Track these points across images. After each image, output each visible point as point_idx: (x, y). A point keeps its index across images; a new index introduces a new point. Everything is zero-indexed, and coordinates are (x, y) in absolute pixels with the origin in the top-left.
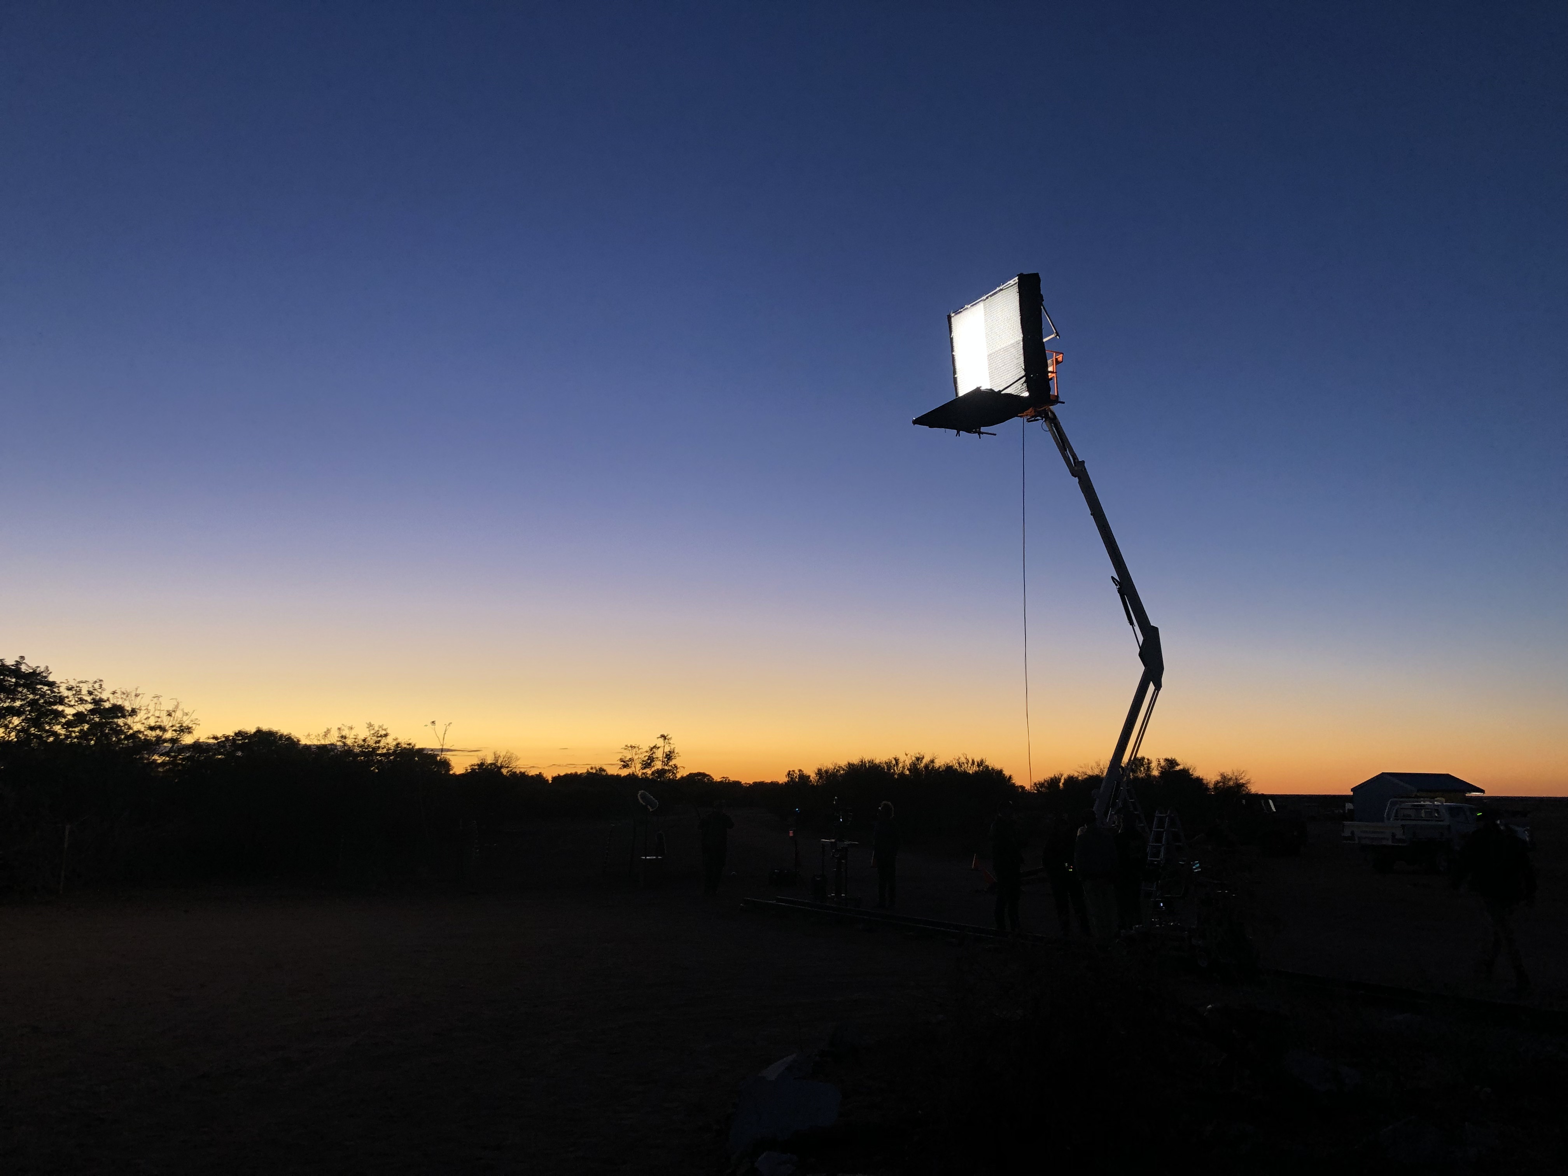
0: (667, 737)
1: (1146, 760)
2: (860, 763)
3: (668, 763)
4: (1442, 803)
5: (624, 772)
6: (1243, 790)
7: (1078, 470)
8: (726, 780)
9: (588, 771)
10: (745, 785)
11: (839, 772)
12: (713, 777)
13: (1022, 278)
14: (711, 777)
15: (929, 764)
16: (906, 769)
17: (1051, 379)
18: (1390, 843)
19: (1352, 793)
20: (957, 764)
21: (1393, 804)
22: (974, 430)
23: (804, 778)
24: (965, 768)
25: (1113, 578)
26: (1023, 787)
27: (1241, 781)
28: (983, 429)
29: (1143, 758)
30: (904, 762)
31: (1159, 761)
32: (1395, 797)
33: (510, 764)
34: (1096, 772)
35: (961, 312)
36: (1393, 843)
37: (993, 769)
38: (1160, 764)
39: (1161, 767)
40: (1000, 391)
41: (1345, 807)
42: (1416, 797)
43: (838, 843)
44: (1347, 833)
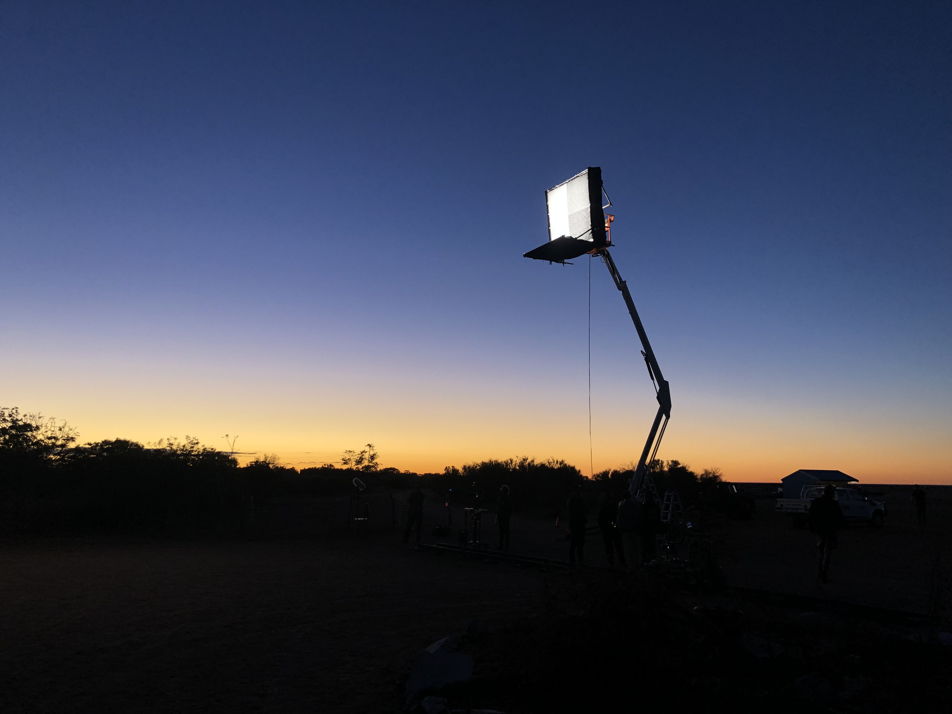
0: (371, 446)
1: (660, 461)
2: (489, 462)
3: (372, 462)
5: (345, 467)
6: (718, 480)
7: (622, 286)
8: (408, 472)
9: (322, 466)
10: (419, 475)
11: (477, 467)
12: (400, 471)
13: (590, 169)
14: (398, 470)
15: (531, 463)
16: (517, 465)
17: (607, 231)
18: (803, 511)
19: (782, 482)
20: (548, 463)
21: (806, 488)
22: (560, 261)
23: (455, 471)
24: (552, 465)
25: (642, 351)
26: (587, 477)
27: (716, 474)
28: (565, 261)
29: (659, 460)
30: (516, 461)
31: (668, 462)
32: (807, 484)
33: (274, 462)
34: (631, 468)
35: (553, 189)
37: (569, 466)
38: (669, 464)
39: (669, 466)
40: (576, 238)
41: (777, 490)
42: (819, 484)
43: (475, 510)
44: (778, 505)
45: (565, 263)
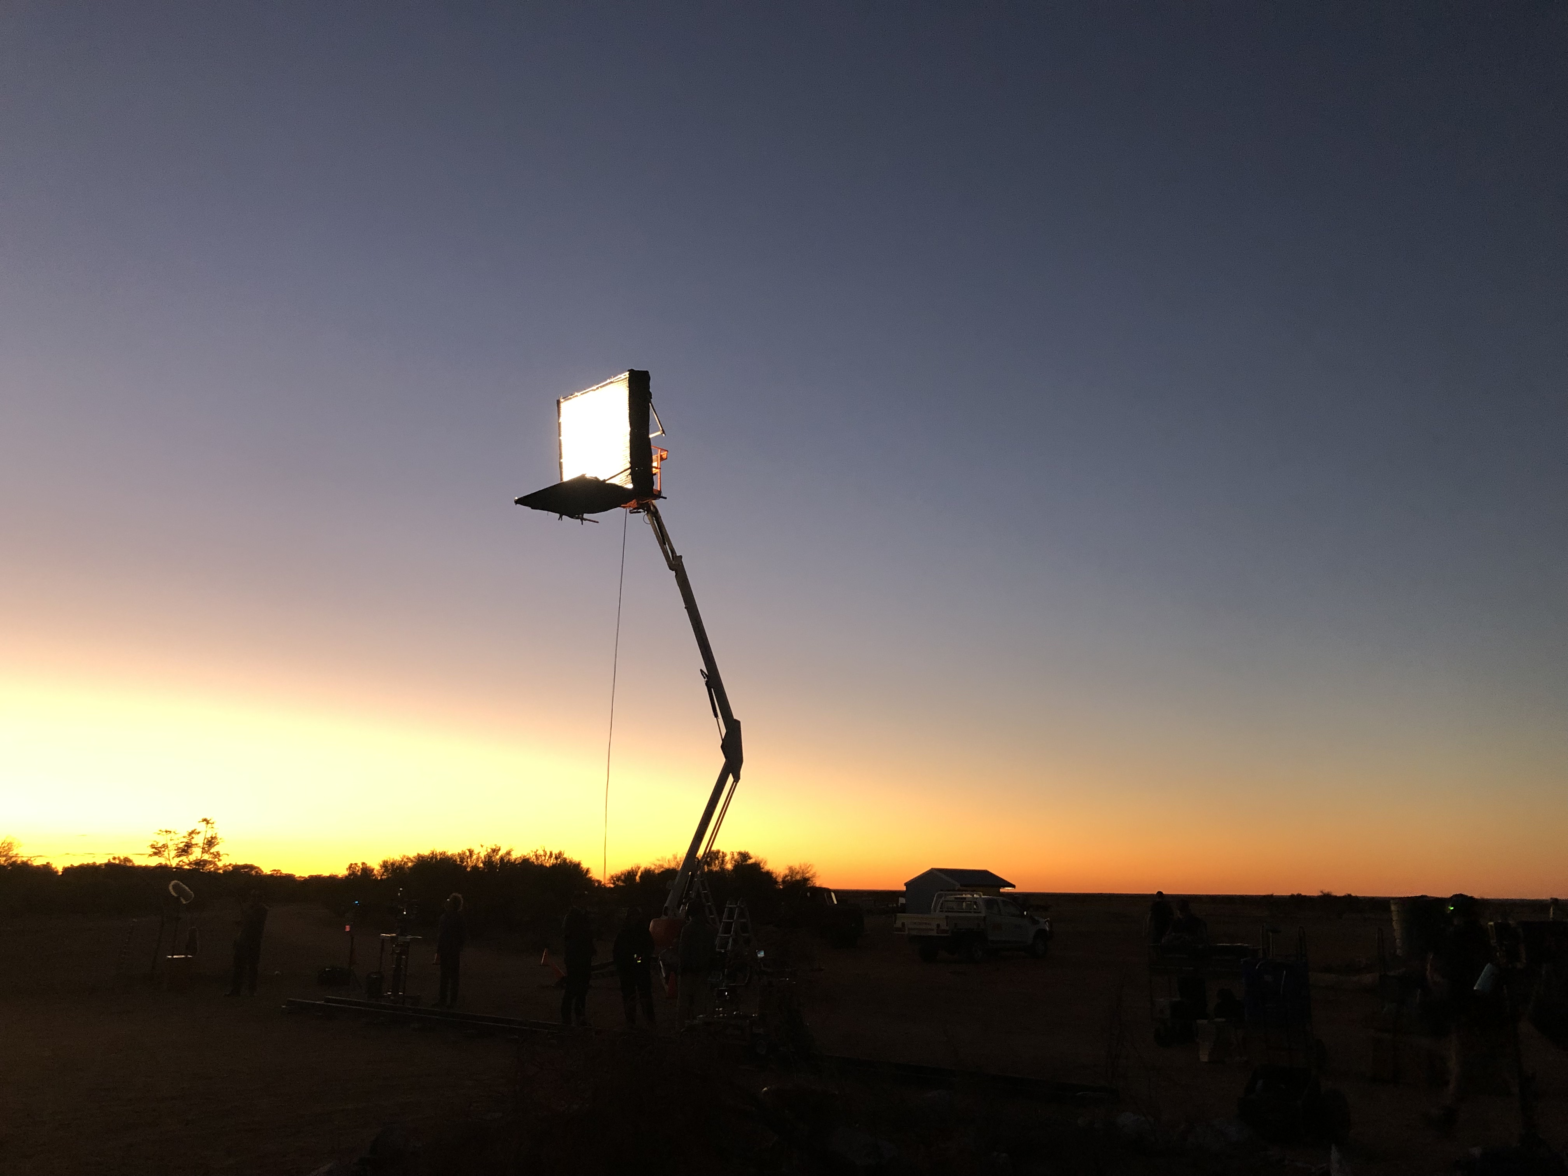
0: (210, 822)
1: (721, 854)
2: (431, 855)
3: (209, 850)
4: (981, 896)
5: (154, 862)
6: (809, 883)
7: (676, 564)
8: (277, 873)
12: (263, 870)
13: (632, 372)
14: (260, 870)
15: (505, 856)
16: (480, 861)
17: (655, 474)
18: (934, 933)
19: (904, 888)
20: (534, 857)
21: (940, 896)
22: (577, 516)
23: (366, 871)
24: (542, 861)
25: (701, 671)
26: (599, 882)
27: (807, 875)
28: (586, 516)
29: (718, 852)
30: (479, 853)
31: (733, 855)
32: (942, 890)
34: (673, 865)
35: (571, 398)
36: (937, 933)
38: (734, 857)
39: (735, 861)
40: (605, 481)
41: (898, 901)
42: (959, 890)
43: (399, 937)
44: (898, 924)
45: (586, 520)
